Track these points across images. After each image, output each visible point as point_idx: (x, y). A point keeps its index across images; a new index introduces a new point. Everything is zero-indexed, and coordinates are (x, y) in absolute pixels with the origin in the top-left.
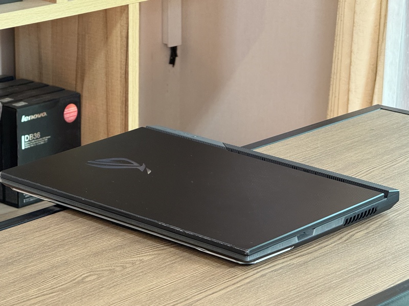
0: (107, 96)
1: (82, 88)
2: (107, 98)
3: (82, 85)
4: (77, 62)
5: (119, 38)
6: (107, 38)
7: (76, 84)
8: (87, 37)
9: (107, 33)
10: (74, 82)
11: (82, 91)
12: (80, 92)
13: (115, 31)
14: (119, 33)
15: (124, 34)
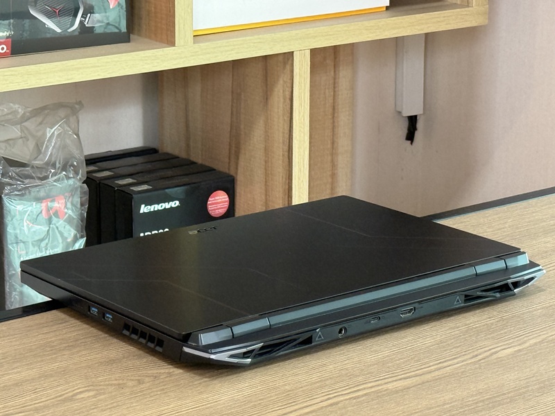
0: (266, 182)
1: (237, 169)
2: (266, 185)
3: (237, 164)
4: (231, 131)
5: (282, 100)
6: (267, 99)
7: (229, 163)
8: (242, 96)
9: (267, 92)
10: (227, 160)
11: (236, 173)
12: (234, 175)
13: (276, 90)
14: (281, 91)
15: (288, 94)
